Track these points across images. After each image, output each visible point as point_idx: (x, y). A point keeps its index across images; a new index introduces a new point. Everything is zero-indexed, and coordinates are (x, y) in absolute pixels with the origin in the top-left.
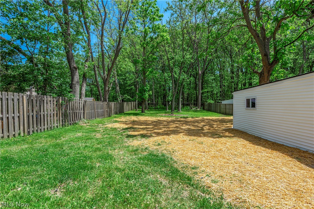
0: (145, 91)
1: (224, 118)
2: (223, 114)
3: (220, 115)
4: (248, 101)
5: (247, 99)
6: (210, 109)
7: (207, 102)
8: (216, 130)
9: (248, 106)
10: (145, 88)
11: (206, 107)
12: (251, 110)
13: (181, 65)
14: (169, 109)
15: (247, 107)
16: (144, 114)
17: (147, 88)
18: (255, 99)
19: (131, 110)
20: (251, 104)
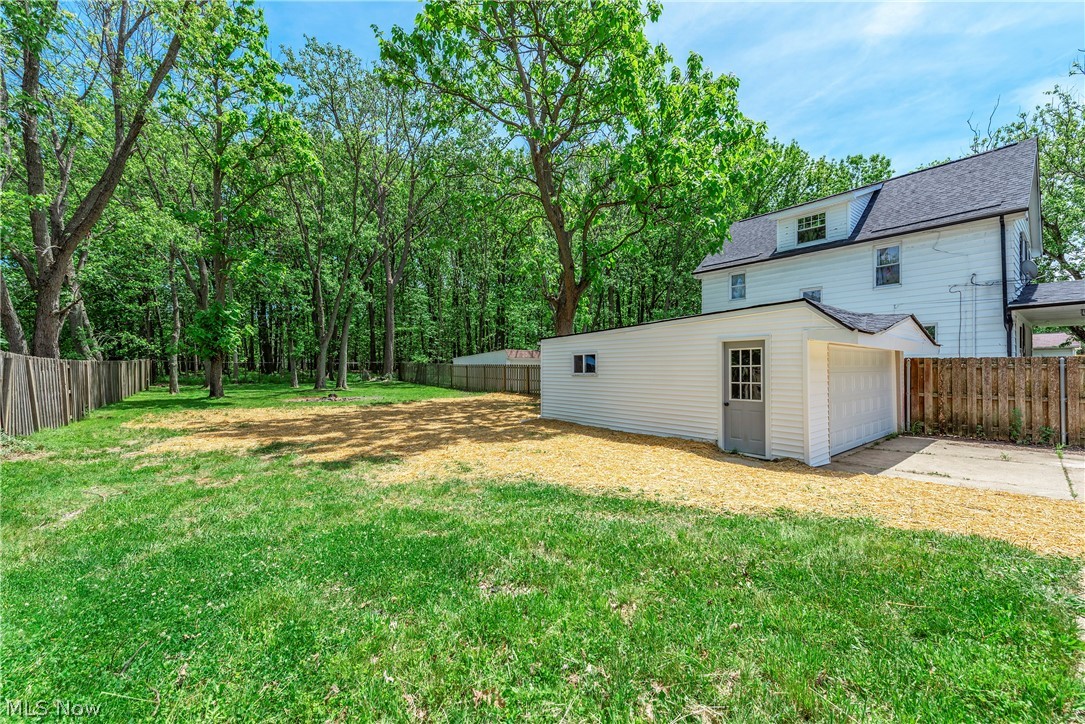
0: (226, 321)
1: (477, 398)
2: (460, 389)
3: (458, 392)
4: (578, 359)
5: (575, 357)
6: (421, 379)
7: (410, 360)
8: (512, 425)
9: (578, 369)
10: (228, 312)
11: (408, 375)
12: (585, 378)
13: (348, 251)
14: (300, 382)
15: (575, 372)
16: (221, 400)
17: (234, 314)
18: (593, 356)
19: (140, 390)
20: (585, 365)
